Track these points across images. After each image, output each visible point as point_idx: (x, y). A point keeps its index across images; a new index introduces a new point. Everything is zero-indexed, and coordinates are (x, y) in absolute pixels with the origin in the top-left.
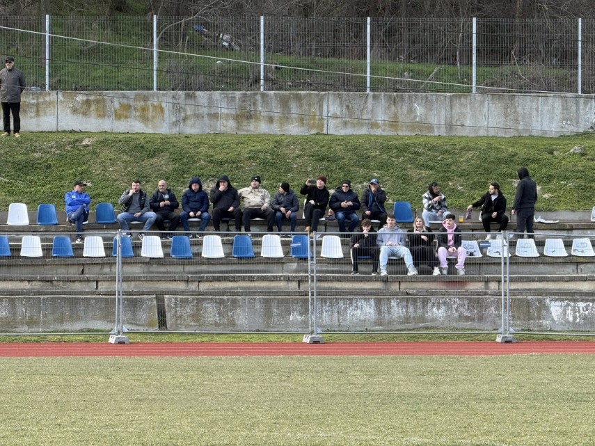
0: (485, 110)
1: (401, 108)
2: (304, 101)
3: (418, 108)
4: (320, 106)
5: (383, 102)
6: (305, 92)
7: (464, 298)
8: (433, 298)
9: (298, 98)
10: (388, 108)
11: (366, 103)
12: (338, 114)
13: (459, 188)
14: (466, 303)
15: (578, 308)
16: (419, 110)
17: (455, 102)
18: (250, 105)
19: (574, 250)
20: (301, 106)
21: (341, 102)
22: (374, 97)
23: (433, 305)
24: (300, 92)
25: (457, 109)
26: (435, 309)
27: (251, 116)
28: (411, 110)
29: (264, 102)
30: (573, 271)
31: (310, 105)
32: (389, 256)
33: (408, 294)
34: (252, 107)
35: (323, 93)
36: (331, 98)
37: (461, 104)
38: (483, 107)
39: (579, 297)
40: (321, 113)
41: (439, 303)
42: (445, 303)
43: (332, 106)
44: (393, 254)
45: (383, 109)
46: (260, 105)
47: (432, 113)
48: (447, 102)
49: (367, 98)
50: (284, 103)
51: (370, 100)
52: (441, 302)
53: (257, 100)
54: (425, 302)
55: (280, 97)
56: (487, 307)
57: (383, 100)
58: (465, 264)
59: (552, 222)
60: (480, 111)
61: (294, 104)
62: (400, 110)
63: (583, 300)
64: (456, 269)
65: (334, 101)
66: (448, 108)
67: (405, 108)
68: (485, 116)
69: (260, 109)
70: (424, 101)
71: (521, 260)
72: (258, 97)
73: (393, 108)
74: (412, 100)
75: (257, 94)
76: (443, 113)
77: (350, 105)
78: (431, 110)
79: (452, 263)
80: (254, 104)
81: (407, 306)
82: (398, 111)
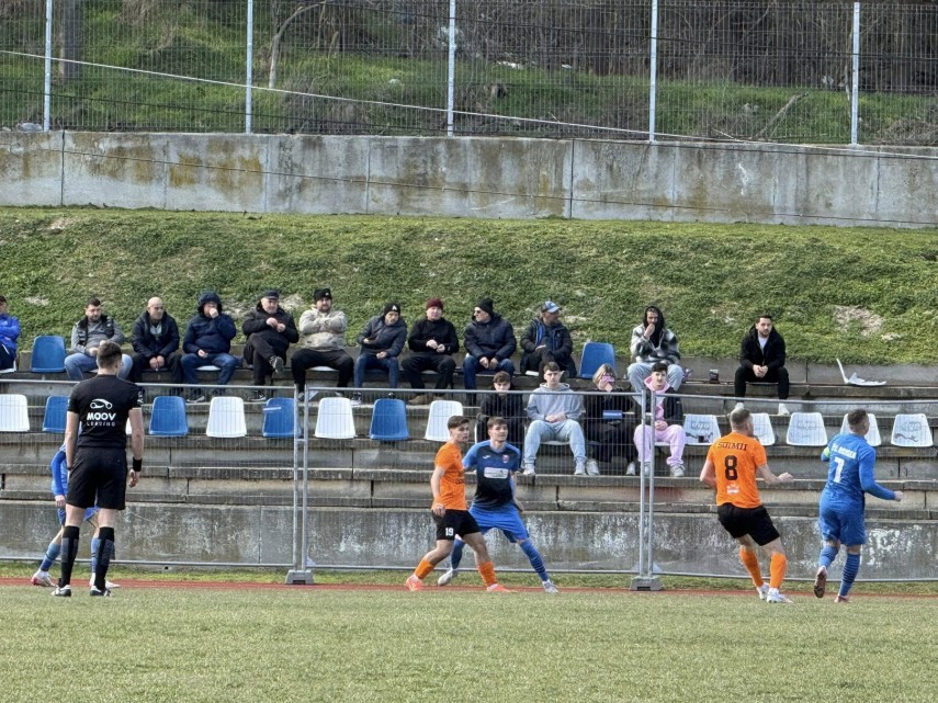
0: (873, 177)
1: (712, 171)
2: (528, 157)
3: (744, 171)
4: (557, 166)
5: (677, 159)
6: (529, 139)
7: (662, 518)
8: (604, 516)
9: (517, 150)
10: (688, 170)
11: (645, 160)
12: (592, 180)
13: (728, 320)
14: (665, 526)
15: (874, 539)
16: (747, 175)
17: (815, 161)
18: (425, 162)
19: (897, 436)
20: (522, 165)
21: (597, 158)
22: (661, 149)
23: (605, 528)
24: (520, 139)
25: (819, 174)
26: (607, 537)
27: (426, 182)
28: (731, 176)
29: (451, 156)
30: (892, 474)
31: (538, 165)
32: (542, 440)
33: (560, 508)
34: (429, 165)
35: (563, 141)
36: (579, 149)
37: (828, 167)
38: (870, 170)
39: (875, 520)
40: (560, 177)
41: (615, 525)
42: (625, 526)
43: (580, 167)
44: (554, 435)
45: (677, 173)
46: (443, 161)
47: (771, 182)
48: (800, 162)
49: (647, 152)
50: (490, 159)
51: (653, 155)
52: (618, 523)
53: (438, 153)
54: (589, 525)
55: (482, 148)
56: (705, 534)
57: (678, 156)
58: (684, 457)
59: (876, 383)
60: (863, 178)
61: (510, 161)
62: (708, 174)
63: (882, 526)
64: (669, 467)
65: (585, 155)
66: (802, 174)
67: (720, 173)
68: (872, 188)
69: (444, 169)
70: (757, 158)
71: (792, 453)
72: (441, 147)
73: (696, 170)
74: (733, 158)
75: (438, 141)
76: (792, 182)
77: (615, 166)
78: (769, 176)
79: (661, 454)
80: (434, 160)
81: (556, 530)
82: (705, 178)
